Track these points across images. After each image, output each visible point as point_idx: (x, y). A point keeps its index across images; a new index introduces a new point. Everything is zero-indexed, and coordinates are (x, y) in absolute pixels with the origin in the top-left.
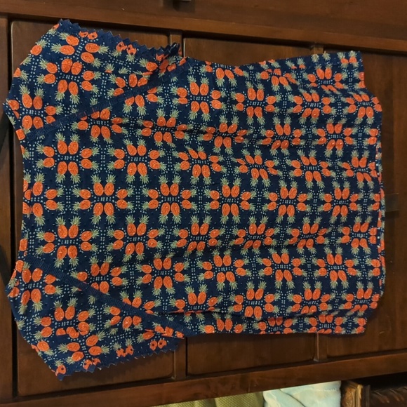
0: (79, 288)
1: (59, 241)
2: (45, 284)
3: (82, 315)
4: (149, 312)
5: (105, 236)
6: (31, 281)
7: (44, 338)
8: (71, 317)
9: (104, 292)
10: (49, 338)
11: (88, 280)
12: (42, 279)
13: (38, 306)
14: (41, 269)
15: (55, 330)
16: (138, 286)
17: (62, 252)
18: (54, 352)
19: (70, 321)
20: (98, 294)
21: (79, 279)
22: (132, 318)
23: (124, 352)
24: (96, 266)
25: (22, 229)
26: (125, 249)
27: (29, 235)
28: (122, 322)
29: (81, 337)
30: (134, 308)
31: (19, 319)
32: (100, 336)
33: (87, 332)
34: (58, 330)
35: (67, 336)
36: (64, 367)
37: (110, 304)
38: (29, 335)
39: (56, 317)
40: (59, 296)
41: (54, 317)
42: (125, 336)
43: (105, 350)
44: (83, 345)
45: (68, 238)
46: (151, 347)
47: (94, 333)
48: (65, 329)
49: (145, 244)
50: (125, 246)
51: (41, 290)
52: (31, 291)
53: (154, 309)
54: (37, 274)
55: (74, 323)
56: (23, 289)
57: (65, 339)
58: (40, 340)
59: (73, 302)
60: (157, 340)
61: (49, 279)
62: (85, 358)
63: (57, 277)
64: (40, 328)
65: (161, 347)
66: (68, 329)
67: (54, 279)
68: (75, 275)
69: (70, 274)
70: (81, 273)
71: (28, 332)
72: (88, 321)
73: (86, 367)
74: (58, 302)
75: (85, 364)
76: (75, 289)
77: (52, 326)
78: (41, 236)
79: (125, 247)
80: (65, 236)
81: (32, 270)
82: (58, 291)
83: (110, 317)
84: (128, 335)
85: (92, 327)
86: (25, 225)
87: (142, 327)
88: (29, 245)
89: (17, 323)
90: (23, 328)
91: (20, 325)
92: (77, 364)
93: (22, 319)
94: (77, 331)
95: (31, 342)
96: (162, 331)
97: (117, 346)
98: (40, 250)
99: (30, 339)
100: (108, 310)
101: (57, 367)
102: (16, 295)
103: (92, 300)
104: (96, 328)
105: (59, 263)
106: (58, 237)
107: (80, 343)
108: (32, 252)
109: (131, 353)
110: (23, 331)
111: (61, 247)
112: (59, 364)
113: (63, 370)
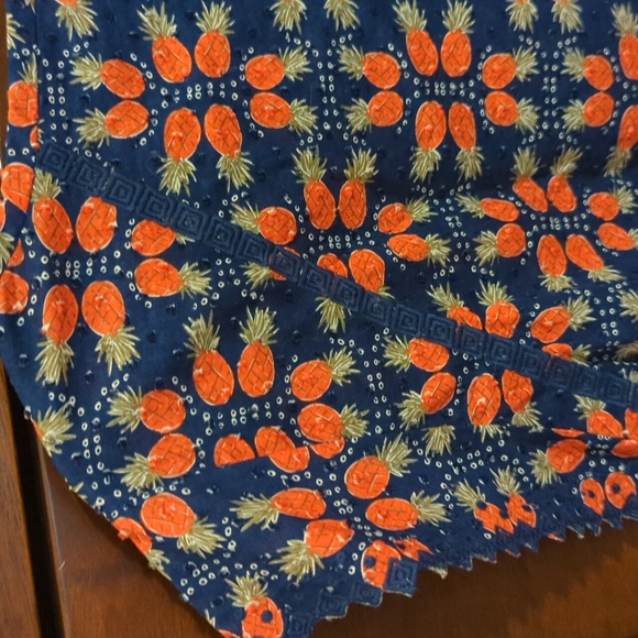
0: (272, 268)
1: (164, 92)
2: (133, 259)
3: (305, 376)
4: (554, 349)
5: (334, 72)
6: (75, 251)
7: (167, 482)
8: (265, 388)
9: (367, 286)
10: (188, 479)
11: (299, 242)
12: (119, 238)
13: (118, 346)
14: (107, 198)
15: (209, 445)
16: (486, 266)
17: (182, 134)
18: (220, 530)
19: (260, 401)
20: (348, 292)
21: (266, 233)
22: (498, 378)
23: (505, 515)
24: (321, 187)
25: (10, 43)
26: (411, 126)
27: (42, 72)
28: (463, 397)
29: (318, 465)
30: (495, 339)
31: (43, 405)
32: (395, 458)
33: (338, 445)
34: (221, 444)
35: (262, 464)
36: (272, 606)
37: (402, 331)
38: (98, 476)
39: (203, 389)
40: (200, 296)
41: (192, 391)
42: (485, 456)
43: (431, 511)
44: (336, 497)
45: (196, 77)
46: (587, 502)
47: (367, 446)
48: (248, 436)
49: (476, 108)
50: (411, 112)
51: (121, 280)
52: (78, 288)
53: (570, 337)
54: (98, 222)
55: (284, 412)
56: (44, 276)
57: (258, 478)
58: (148, 490)
59: (259, 326)
60: (601, 475)
61: (149, 238)
62: (360, 536)
63: (176, 228)
64: (144, 440)
65: (618, 502)
66: (263, 436)
67: (168, 238)
68: (247, 219)
69: (228, 217)
70: (271, 211)
71: (94, 460)
72: (334, 398)
73: (374, 577)
74: (201, 321)
75: (371, 562)
76: (258, 273)
77: (191, 428)
78: (89, 73)
79: (412, 118)
80: (186, 70)
81: (70, 202)
82: (194, 281)
83: (415, 379)
84: (498, 452)
85: (353, 424)
86: (19, 31)
87: (542, 420)
88: (43, 105)
89: (39, 426)
90: (67, 447)
91: (51, 431)
92: (332, 567)
93: (57, 405)
94: (299, 442)
95: (112, 503)
96: (614, 429)
97: (468, 495)
98: (94, 128)
99: (105, 492)
100: (401, 354)
101: (242, 613)
102: (19, 306)
103: (332, 314)
104: (370, 428)
105: (176, 175)
106: (158, 80)
107: (321, 490)
108: (61, 134)
109: (531, 519)
110: (71, 461)
111: (175, 115)
112: (248, 598)
113: (273, 622)
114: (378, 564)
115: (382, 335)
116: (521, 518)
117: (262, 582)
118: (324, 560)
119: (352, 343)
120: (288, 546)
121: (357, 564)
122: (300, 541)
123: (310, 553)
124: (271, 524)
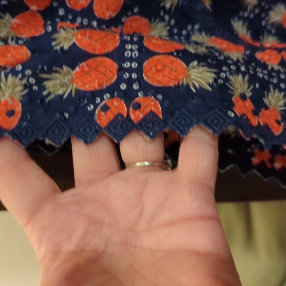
112: (7, 94)
113: (12, 118)
114: (109, 112)
115: (193, 28)
116: (269, 124)
117: (25, 86)
118: (77, 91)
119: (173, 22)
120: (62, 68)
121: (96, 106)
122: (71, 70)
123: (72, 81)
124: (62, 49)
